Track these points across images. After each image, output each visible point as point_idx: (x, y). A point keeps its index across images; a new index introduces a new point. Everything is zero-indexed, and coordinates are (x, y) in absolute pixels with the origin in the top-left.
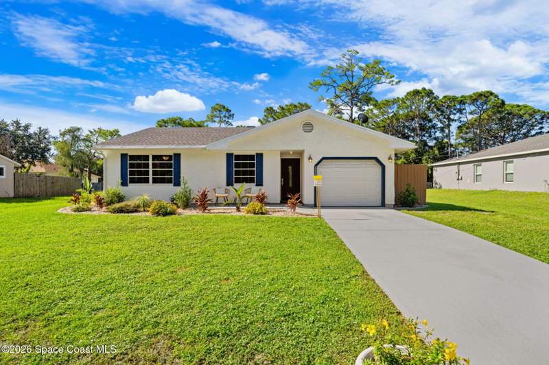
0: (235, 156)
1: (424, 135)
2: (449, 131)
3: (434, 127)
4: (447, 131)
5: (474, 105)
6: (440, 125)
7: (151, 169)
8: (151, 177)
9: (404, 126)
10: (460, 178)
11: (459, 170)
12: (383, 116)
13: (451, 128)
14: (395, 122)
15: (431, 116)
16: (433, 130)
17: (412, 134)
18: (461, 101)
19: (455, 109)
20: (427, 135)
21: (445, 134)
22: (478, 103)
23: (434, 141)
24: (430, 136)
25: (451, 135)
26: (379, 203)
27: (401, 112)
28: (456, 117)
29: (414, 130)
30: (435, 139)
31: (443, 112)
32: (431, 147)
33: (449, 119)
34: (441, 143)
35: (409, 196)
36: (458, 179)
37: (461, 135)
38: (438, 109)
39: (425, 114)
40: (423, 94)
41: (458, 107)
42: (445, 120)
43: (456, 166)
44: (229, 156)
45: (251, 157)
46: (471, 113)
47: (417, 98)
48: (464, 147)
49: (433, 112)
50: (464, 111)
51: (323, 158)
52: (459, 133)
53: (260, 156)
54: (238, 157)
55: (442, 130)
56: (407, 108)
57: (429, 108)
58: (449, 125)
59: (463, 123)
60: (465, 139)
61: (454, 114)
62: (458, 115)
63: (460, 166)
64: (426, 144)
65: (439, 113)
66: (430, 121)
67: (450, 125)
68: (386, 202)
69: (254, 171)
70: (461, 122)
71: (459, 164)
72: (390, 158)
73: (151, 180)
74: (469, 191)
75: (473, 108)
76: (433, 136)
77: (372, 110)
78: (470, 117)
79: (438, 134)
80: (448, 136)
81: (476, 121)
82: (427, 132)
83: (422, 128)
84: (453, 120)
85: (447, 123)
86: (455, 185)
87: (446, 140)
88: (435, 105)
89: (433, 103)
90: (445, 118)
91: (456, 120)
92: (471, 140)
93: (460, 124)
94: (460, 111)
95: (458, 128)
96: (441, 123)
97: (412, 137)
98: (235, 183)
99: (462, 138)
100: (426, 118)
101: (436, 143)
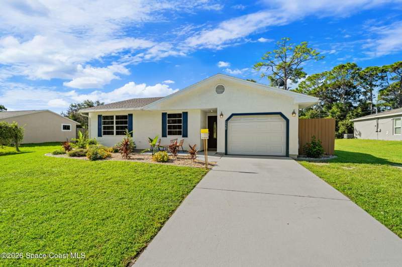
0: (168, 114)
1: (350, 99)
2: (371, 94)
3: (358, 92)
4: (369, 94)
5: (395, 72)
6: (363, 90)
7: (115, 125)
8: (115, 130)
9: (332, 93)
10: (379, 130)
11: (378, 124)
12: (314, 86)
13: (373, 92)
14: (324, 89)
15: (355, 83)
16: (357, 94)
17: (339, 98)
18: (383, 70)
19: (377, 77)
20: (352, 98)
21: (367, 97)
22: (399, 71)
23: (358, 103)
24: (355, 99)
25: (373, 97)
26: (284, 153)
27: (329, 82)
28: (378, 83)
29: (340, 95)
30: (359, 101)
31: (365, 79)
32: (355, 108)
33: (371, 85)
34: (365, 104)
35: (314, 147)
36: (377, 131)
37: (383, 97)
38: (362, 78)
39: (350, 82)
40: (348, 67)
41: (380, 75)
42: (368, 86)
43: (375, 121)
44: (164, 115)
45: (180, 115)
46: (392, 79)
47: (342, 70)
48: (386, 106)
49: (356, 80)
50: (385, 78)
51: (233, 115)
52: (381, 95)
53: (186, 114)
54: (170, 116)
55: (365, 94)
56: (334, 78)
57: (353, 77)
58: (371, 90)
59: (384, 87)
60: (386, 100)
61: (376, 81)
62: (380, 81)
63: (379, 120)
64: (351, 105)
65: (362, 81)
66: (355, 87)
67: (373, 89)
68: (290, 153)
69: (181, 125)
70: (382, 86)
71: (378, 118)
72: (294, 113)
73: (115, 133)
74: (387, 142)
75: (394, 75)
76: (357, 99)
77: (305, 82)
78: (391, 83)
79: (362, 97)
80: (370, 99)
81: (397, 85)
82: (352, 96)
83: (347, 93)
84: (375, 86)
85: (370, 88)
86: (374, 136)
87: (368, 102)
88: (359, 75)
89: (357, 73)
90: (367, 84)
91: (378, 86)
92: (392, 100)
93: (381, 88)
94: (382, 78)
95: (380, 91)
96: (365, 88)
97: (339, 100)
98: (168, 134)
99: (384, 99)
100: (351, 86)
101: (360, 104)
